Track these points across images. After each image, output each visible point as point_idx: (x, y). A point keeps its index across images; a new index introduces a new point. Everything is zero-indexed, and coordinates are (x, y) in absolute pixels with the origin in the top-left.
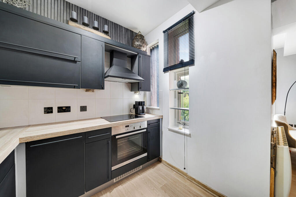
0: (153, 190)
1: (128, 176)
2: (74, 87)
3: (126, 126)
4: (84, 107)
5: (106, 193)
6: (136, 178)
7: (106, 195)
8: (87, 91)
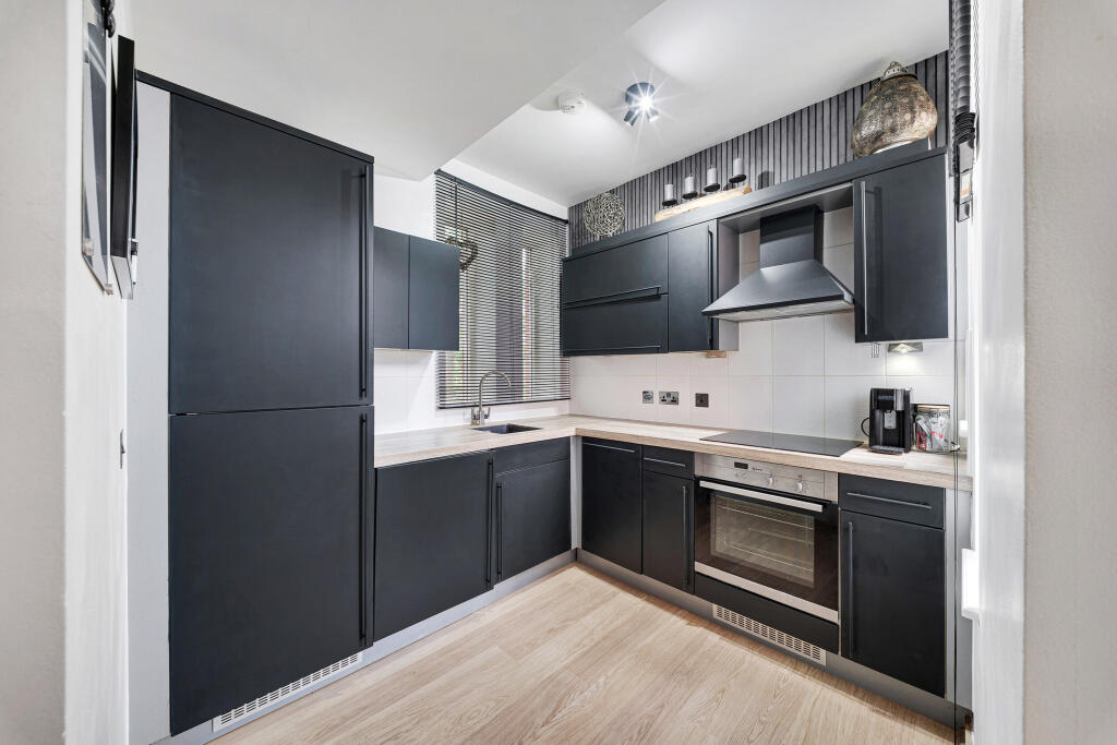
0: (762, 723)
1: (763, 641)
2: (657, 351)
3: (738, 465)
4: (702, 395)
5: (684, 617)
6: (773, 665)
7: (678, 619)
8: (708, 357)
